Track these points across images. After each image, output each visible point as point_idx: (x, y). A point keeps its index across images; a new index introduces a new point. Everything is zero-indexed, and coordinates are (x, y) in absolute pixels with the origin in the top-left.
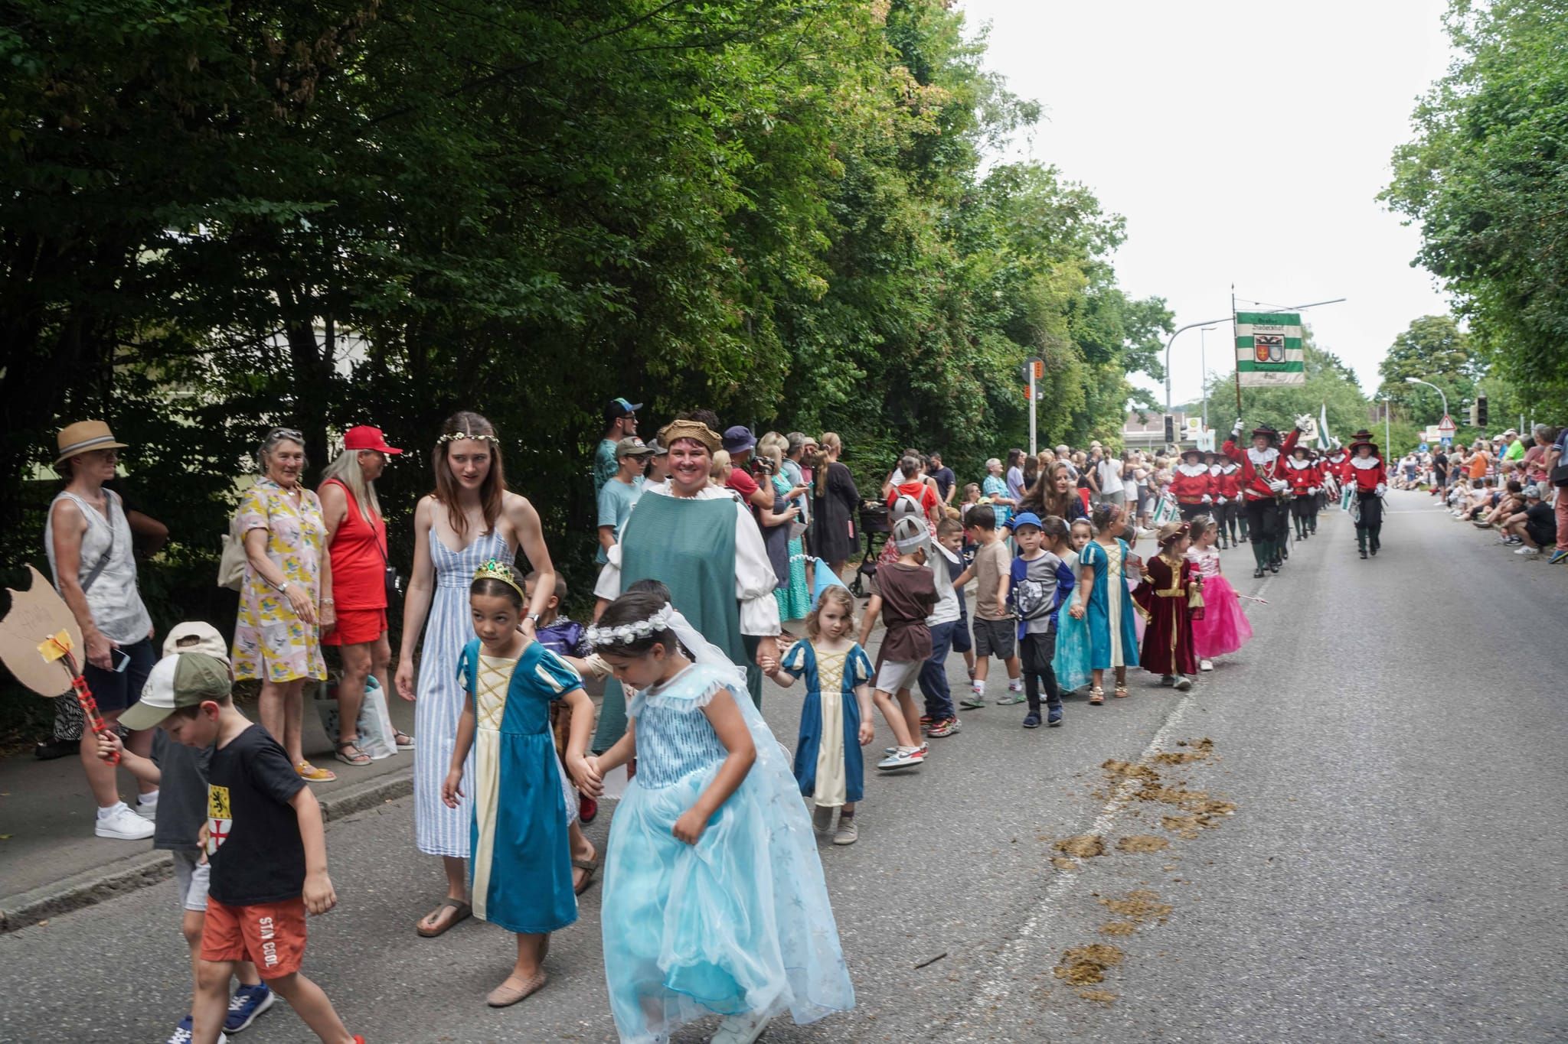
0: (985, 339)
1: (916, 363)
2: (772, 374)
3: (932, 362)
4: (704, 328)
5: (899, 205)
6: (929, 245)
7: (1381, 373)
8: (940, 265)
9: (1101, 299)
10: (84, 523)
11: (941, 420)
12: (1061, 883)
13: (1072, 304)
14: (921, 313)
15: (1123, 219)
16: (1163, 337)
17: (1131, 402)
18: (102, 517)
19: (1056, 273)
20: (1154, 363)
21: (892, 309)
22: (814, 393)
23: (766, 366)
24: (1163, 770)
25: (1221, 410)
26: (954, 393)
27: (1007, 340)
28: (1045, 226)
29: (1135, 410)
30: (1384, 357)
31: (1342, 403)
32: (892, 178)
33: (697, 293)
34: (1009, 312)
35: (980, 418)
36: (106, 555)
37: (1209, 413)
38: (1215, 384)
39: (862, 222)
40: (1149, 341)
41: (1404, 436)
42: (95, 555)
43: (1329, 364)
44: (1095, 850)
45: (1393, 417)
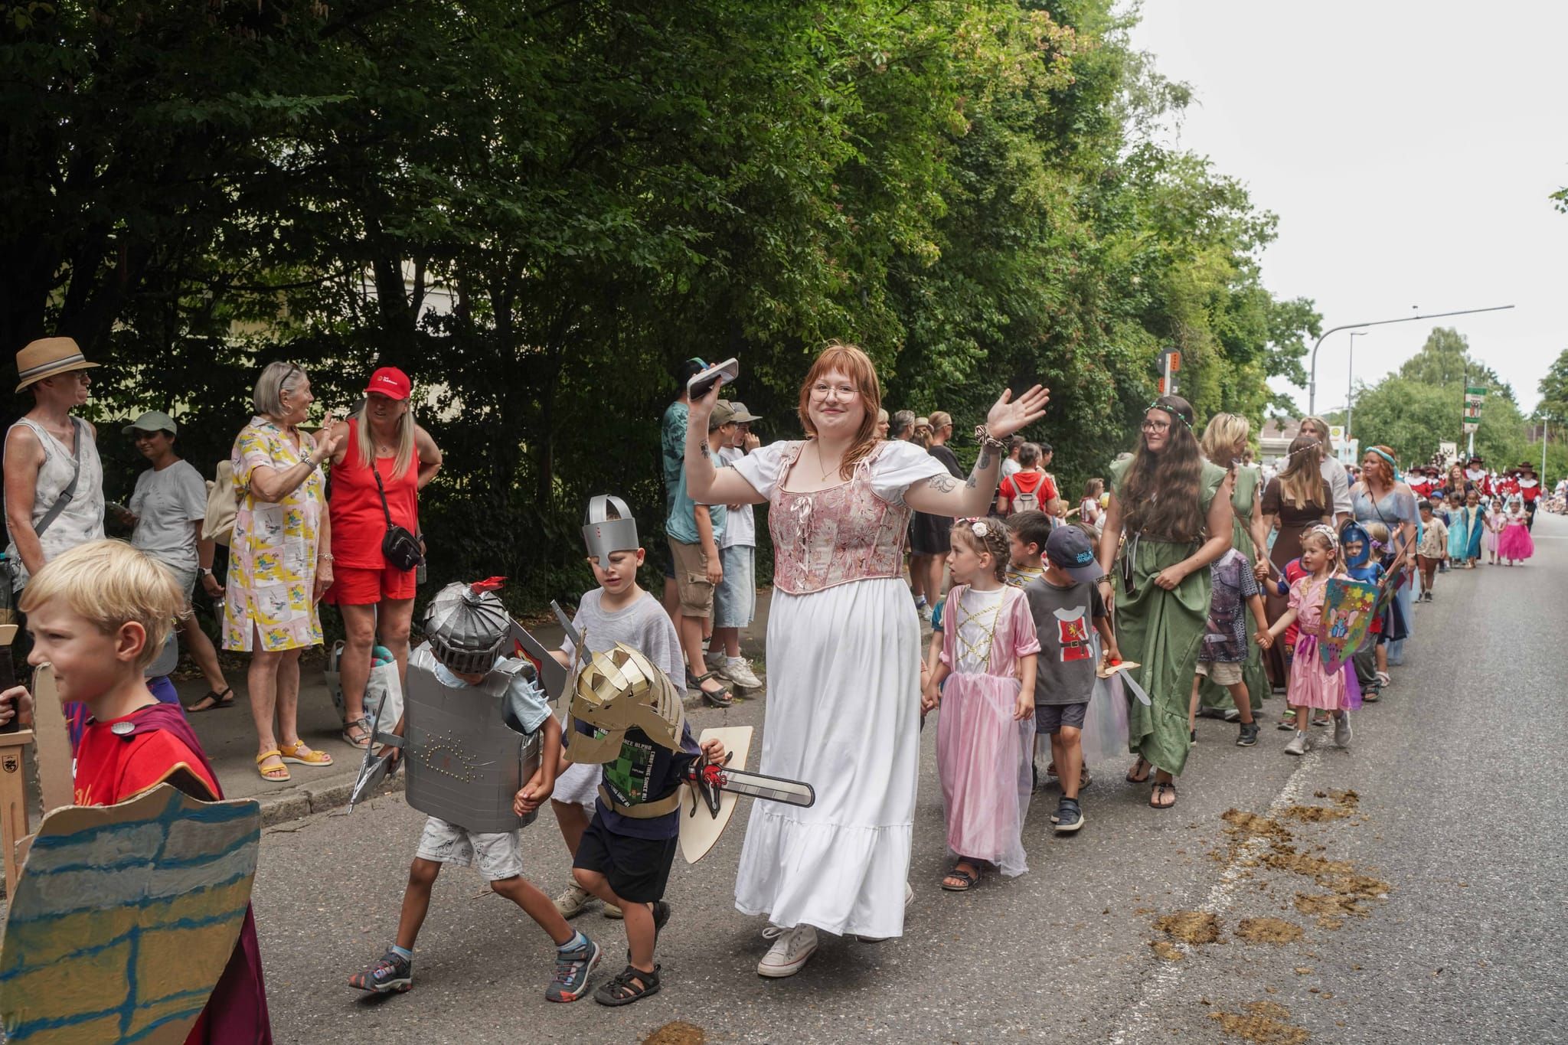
0: (1119, 327)
1: (1044, 348)
2: (885, 349)
3: (1061, 348)
4: (805, 290)
5: (1033, 174)
6: (1063, 221)
7: (1541, 390)
8: (1074, 246)
9: (1245, 296)
10: (41, 455)
11: (1067, 410)
12: (1161, 979)
13: (1215, 298)
14: (1051, 296)
15: (1276, 218)
16: (1308, 341)
17: (1270, 406)
18: (65, 448)
19: (1199, 261)
20: (1297, 368)
21: (1020, 289)
22: (929, 372)
23: (878, 339)
24: (1297, 828)
25: (1365, 420)
26: (1081, 381)
27: (1143, 331)
28: (1191, 208)
29: (1273, 416)
30: (1546, 373)
31: (1497, 420)
32: (1027, 145)
33: (798, 250)
34: (1147, 299)
35: (1108, 411)
36: (67, 493)
37: (1353, 422)
38: (1360, 393)
39: (990, 191)
40: (1293, 344)
41: (1562, 458)
42: (54, 491)
43: (1484, 379)
44: (1208, 936)
45: (1551, 437)
